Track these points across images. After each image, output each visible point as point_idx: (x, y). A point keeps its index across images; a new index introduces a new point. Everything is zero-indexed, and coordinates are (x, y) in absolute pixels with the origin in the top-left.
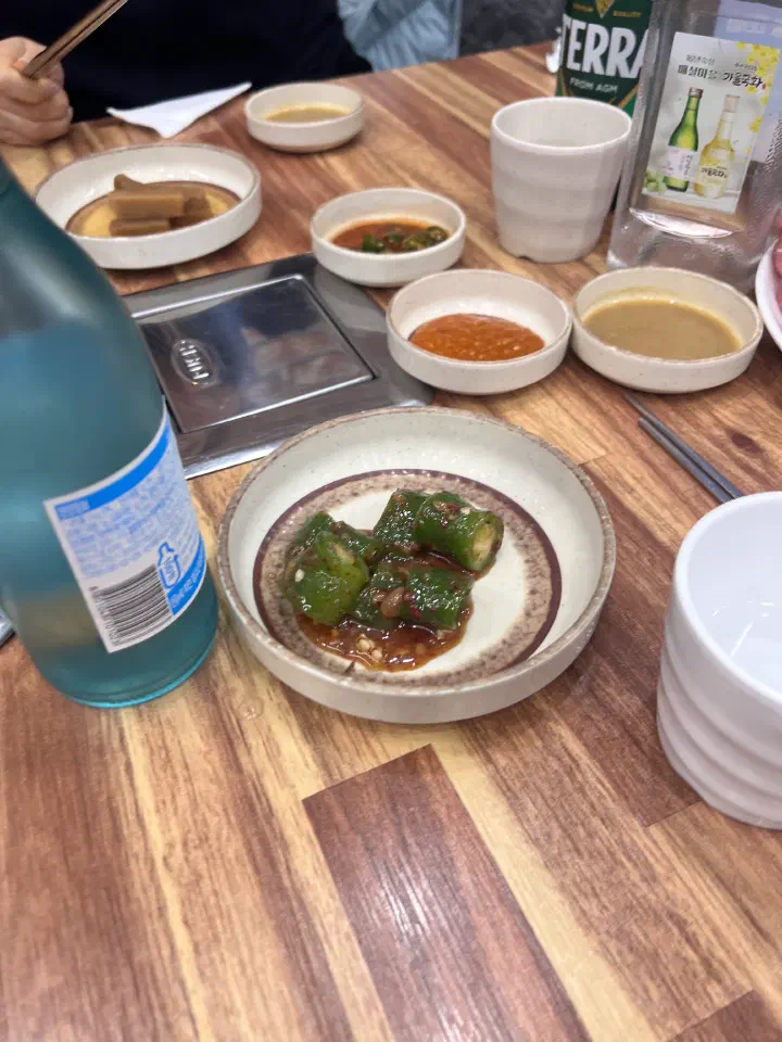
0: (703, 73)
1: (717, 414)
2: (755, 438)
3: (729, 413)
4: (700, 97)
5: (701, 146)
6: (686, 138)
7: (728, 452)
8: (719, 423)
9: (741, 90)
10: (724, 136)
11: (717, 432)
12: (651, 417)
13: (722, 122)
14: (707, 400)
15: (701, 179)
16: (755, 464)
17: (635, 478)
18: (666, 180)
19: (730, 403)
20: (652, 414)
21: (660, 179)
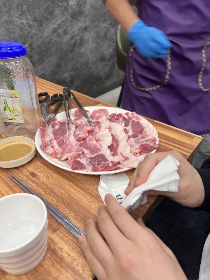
0: (4, 96)
1: (28, 169)
2: (36, 173)
3: (31, 168)
4: (6, 101)
5: (11, 111)
6: (7, 109)
7: (29, 178)
8: (28, 171)
9: (14, 99)
10: (15, 108)
11: (27, 174)
12: (11, 174)
13: (13, 105)
14: (26, 166)
15: (14, 117)
16: (35, 180)
17: (5, 191)
18: (7, 118)
19: (32, 165)
20: (11, 173)
21: (6, 118)
